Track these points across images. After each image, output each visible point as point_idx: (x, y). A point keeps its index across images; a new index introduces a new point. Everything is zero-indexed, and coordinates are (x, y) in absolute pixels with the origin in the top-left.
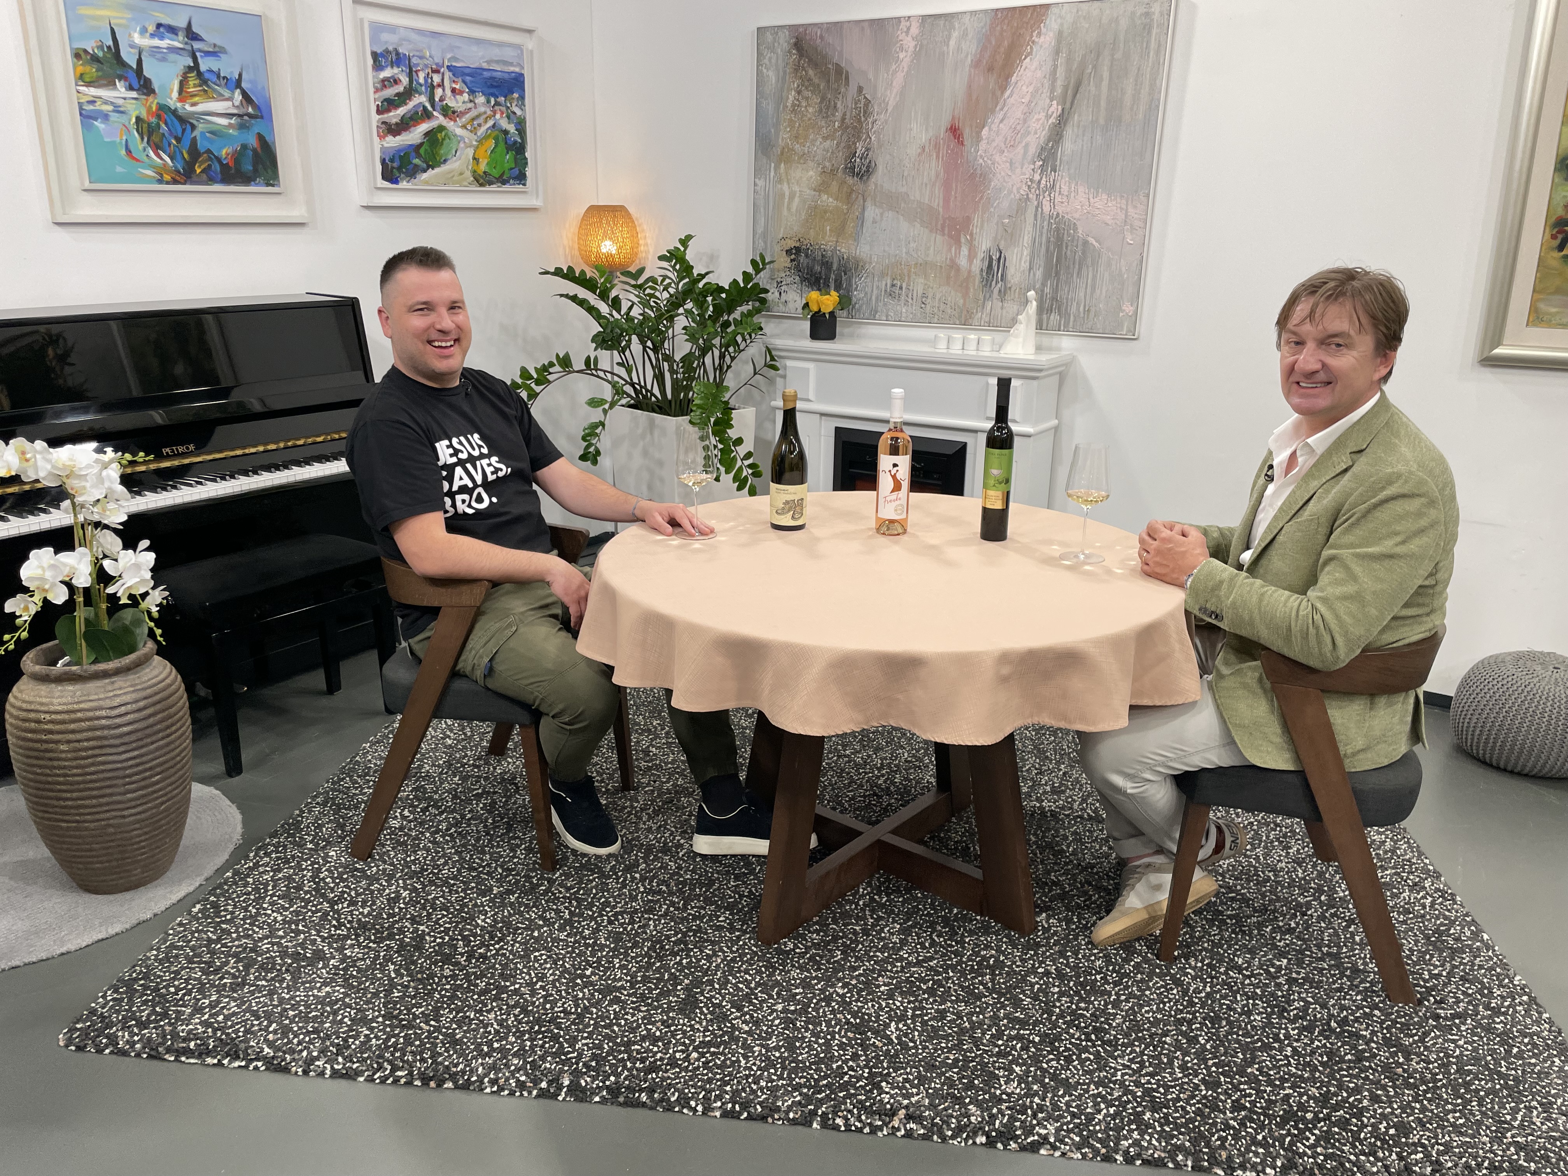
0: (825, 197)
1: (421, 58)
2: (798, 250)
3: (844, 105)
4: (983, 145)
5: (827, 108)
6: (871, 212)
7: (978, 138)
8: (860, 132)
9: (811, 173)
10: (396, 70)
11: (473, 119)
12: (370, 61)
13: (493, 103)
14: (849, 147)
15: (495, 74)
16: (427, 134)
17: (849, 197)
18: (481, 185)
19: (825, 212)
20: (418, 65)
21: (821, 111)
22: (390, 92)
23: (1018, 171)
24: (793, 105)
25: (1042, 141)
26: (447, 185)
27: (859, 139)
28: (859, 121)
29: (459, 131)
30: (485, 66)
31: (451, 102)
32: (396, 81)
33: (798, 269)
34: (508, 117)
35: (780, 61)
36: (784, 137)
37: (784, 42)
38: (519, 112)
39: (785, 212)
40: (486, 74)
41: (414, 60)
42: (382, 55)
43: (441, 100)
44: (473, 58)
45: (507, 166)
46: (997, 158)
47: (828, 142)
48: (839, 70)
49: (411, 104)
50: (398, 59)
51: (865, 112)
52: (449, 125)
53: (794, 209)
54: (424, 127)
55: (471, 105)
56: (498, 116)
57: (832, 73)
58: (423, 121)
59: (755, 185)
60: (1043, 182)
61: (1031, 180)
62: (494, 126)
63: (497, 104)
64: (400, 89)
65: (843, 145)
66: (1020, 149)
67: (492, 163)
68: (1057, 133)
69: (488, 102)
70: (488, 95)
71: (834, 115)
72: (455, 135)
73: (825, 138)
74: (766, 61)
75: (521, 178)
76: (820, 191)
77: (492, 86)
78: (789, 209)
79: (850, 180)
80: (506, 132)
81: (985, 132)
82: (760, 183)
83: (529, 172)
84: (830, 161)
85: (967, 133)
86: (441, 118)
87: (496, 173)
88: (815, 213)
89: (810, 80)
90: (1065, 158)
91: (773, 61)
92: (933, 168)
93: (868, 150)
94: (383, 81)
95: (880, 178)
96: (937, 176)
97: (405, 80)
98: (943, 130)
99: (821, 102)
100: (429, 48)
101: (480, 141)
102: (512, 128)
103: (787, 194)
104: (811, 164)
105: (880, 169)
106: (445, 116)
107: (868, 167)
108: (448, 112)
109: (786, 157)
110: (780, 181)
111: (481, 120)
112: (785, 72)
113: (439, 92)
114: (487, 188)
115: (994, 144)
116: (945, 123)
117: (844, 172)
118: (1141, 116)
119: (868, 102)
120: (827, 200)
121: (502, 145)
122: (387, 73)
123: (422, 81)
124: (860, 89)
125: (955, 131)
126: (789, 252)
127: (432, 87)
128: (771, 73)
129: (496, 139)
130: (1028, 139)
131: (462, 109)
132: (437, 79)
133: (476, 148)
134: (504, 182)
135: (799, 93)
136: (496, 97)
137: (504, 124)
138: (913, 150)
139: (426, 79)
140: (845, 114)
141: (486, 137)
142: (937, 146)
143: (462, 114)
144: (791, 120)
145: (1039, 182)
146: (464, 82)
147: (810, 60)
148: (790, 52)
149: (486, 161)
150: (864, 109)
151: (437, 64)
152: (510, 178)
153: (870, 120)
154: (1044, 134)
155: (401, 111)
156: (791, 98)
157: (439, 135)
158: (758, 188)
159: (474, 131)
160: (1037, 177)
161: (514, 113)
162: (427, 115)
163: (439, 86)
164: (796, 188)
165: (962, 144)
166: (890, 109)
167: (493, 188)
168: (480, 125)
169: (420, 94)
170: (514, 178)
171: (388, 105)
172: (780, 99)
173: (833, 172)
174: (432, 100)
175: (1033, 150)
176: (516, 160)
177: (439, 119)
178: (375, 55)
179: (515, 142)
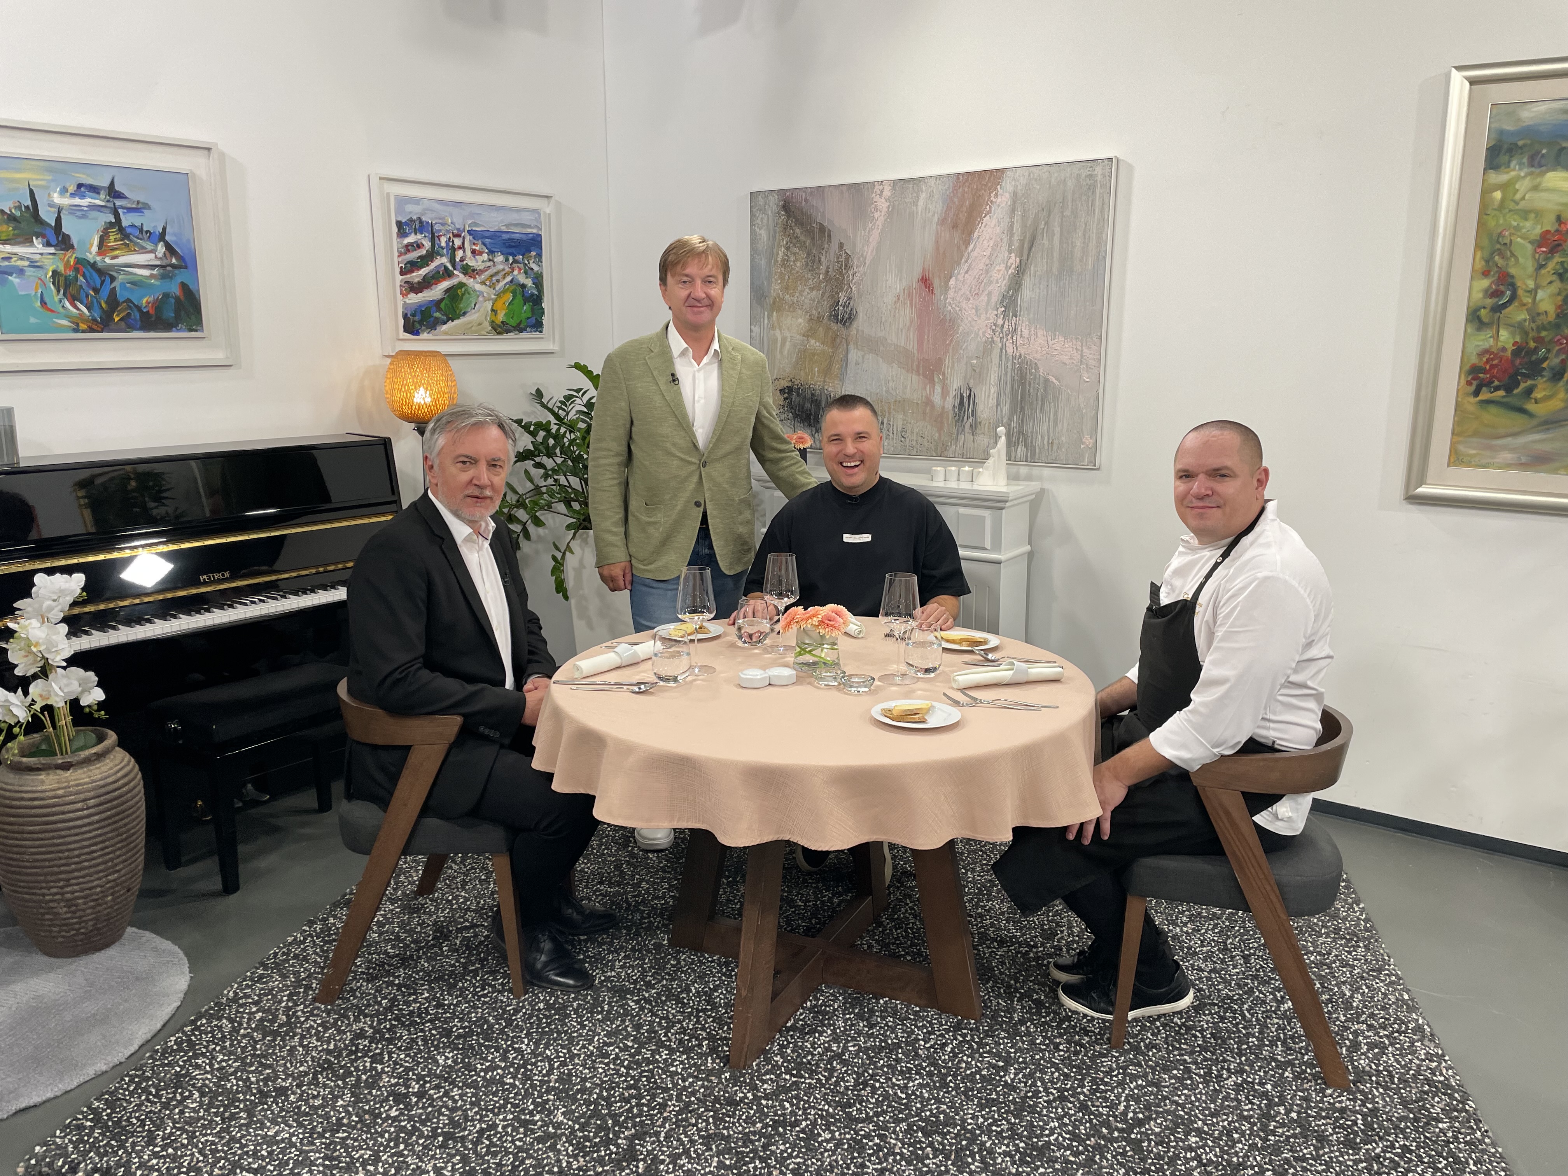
0: (813, 342)
1: (443, 224)
2: (790, 389)
3: (827, 259)
4: (951, 294)
5: (813, 262)
6: (854, 355)
7: (947, 288)
8: (842, 282)
9: (800, 320)
10: (419, 236)
11: (492, 276)
12: (395, 229)
13: (511, 261)
14: (832, 297)
15: (513, 236)
16: (448, 291)
17: (834, 341)
18: (499, 333)
19: (814, 355)
20: (440, 231)
21: (807, 265)
22: (413, 255)
23: (983, 316)
24: (783, 260)
25: (1004, 288)
26: (465, 334)
27: (842, 290)
28: (841, 273)
29: (478, 287)
30: (504, 229)
31: (471, 262)
32: (419, 246)
33: (791, 406)
34: (526, 273)
35: (771, 219)
36: (775, 288)
37: (774, 204)
38: (536, 268)
39: (778, 356)
40: (505, 236)
41: (436, 227)
42: (406, 224)
43: (462, 260)
44: (493, 223)
45: (524, 316)
46: (964, 304)
47: (814, 292)
48: (822, 229)
49: (433, 266)
50: (420, 226)
51: (846, 265)
52: (469, 282)
53: (786, 352)
54: (445, 284)
55: (491, 263)
56: (516, 272)
57: (816, 231)
58: (444, 279)
59: (751, 331)
60: (1006, 326)
61: (995, 325)
62: (512, 281)
63: (515, 261)
64: (423, 252)
65: (827, 295)
66: (984, 298)
67: (510, 313)
68: (1016, 282)
69: (507, 260)
70: (506, 255)
71: (818, 268)
72: (475, 291)
73: (812, 289)
74: (759, 221)
75: (538, 326)
76: (808, 336)
77: (510, 247)
78: (781, 352)
79: (834, 327)
80: (523, 286)
81: (952, 282)
82: (756, 329)
83: (545, 320)
84: (816, 309)
85: (936, 283)
86: (461, 276)
87: (513, 322)
88: (804, 356)
89: (797, 237)
90: (1024, 305)
91: (765, 222)
92: (907, 315)
93: (849, 299)
94: (407, 246)
95: (861, 324)
96: (912, 322)
97: (427, 244)
98: (915, 280)
99: (807, 257)
100: (451, 216)
101: (499, 295)
102: (529, 283)
103: (779, 339)
104: (800, 312)
105: (861, 315)
106: (465, 274)
107: (850, 314)
108: (467, 270)
109: (777, 306)
110: (773, 328)
111: (499, 277)
112: (775, 231)
113: (459, 254)
114: (505, 336)
115: (961, 292)
116: (917, 274)
117: (829, 319)
118: (1090, 267)
119: (848, 257)
120: (815, 344)
121: (519, 298)
122: (411, 239)
123: (443, 244)
124: (841, 246)
125: (925, 282)
126: (782, 391)
127: (453, 250)
128: (763, 232)
129: (514, 293)
130: (990, 288)
131: (481, 267)
132: (458, 242)
133: (495, 301)
134: (521, 331)
135: (788, 249)
136: (514, 255)
137: (522, 279)
138: (889, 299)
139: (447, 243)
140: (828, 268)
141: (504, 291)
142: (910, 295)
143: (481, 272)
144: (781, 273)
145: (1002, 326)
146: (484, 244)
147: (797, 220)
148: (779, 213)
149: (504, 312)
150: (845, 263)
151: (458, 229)
152: (527, 326)
153: (851, 273)
154: (1004, 284)
155: (423, 271)
156: (781, 254)
157: (459, 292)
158: (754, 334)
159: (493, 286)
160: (1000, 322)
161: (532, 269)
162: (448, 274)
163: (460, 248)
164: (788, 335)
165: (933, 293)
166: (868, 262)
167: (511, 335)
168: (498, 281)
169: (442, 256)
170: (531, 327)
171: (411, 267)
172: (772, 255)
173: (819, 319)
174: (453, 261)
175: (995, 298)
176: (533, 310)
177: (459, 277)
178: (399, 224)
179: (533, 294)
